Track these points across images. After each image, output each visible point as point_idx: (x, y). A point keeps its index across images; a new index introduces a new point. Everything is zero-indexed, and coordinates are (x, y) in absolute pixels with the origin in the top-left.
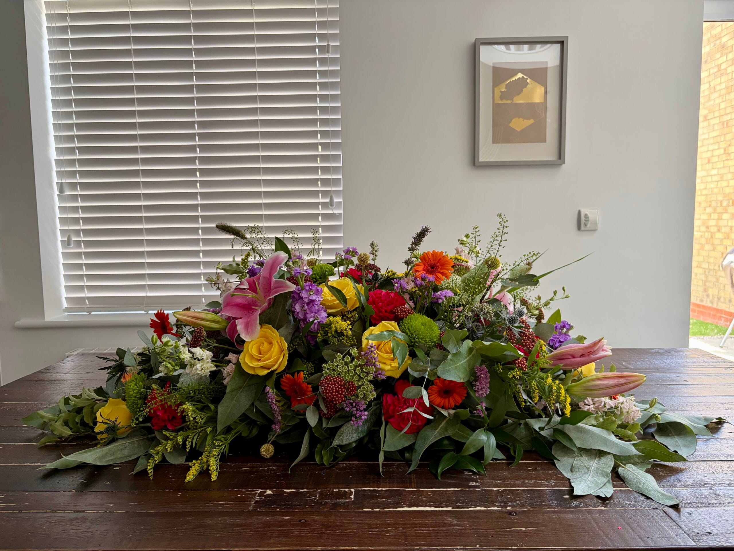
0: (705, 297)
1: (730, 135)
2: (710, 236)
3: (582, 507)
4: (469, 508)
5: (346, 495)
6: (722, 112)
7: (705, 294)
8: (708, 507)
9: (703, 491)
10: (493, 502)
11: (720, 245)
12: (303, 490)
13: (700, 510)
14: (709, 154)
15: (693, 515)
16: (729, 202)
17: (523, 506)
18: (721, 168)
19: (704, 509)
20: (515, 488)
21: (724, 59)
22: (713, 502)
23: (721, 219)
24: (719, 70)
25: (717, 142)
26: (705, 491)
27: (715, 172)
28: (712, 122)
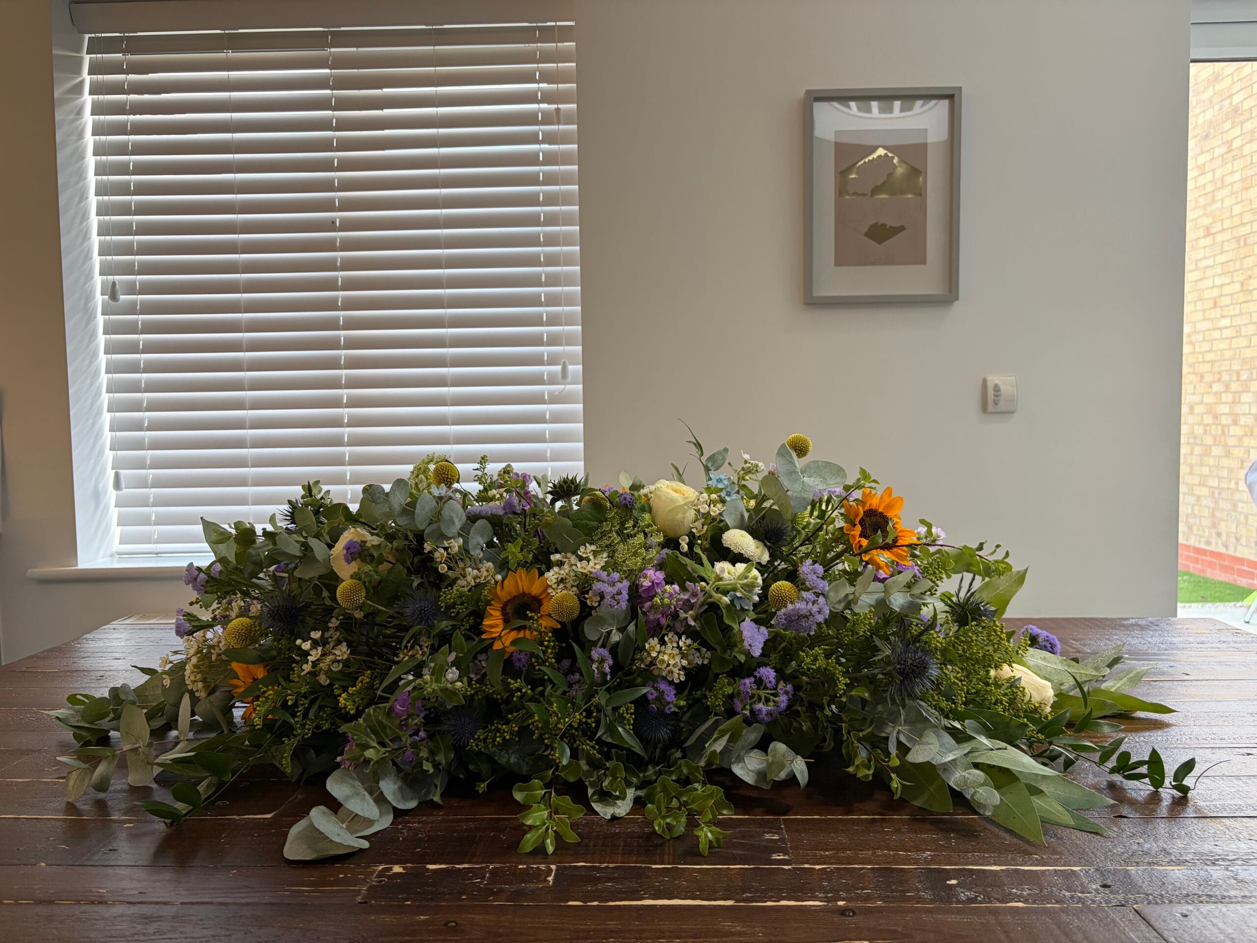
0: (1214, 536)
1: (1252, 258)
2: (1220, 432)
3: (980, 902)
4: (766, 902)
5: (540, 876)
6: (1237, 221)
7: (1214, 531)
8: (1222, 903)
9: (1212, 872)
10: (812, 890)
11: (1238, 446)
12: (461, 866)
13: (1205, 908)
14: (1216, 293)
15: (1192, 917)
16: (1251, 373)
17: (868, 898)
18: (1235, 315)
19: (1213, 906)
20: (856, 866)
21: (1237, 131)
22: (1232, 893)
23: (1239, 402)
24: (1230, 151)
25: (1229, 272)
26: (1216, 873)
27: (1225, 322)
28: (1219, 238)
